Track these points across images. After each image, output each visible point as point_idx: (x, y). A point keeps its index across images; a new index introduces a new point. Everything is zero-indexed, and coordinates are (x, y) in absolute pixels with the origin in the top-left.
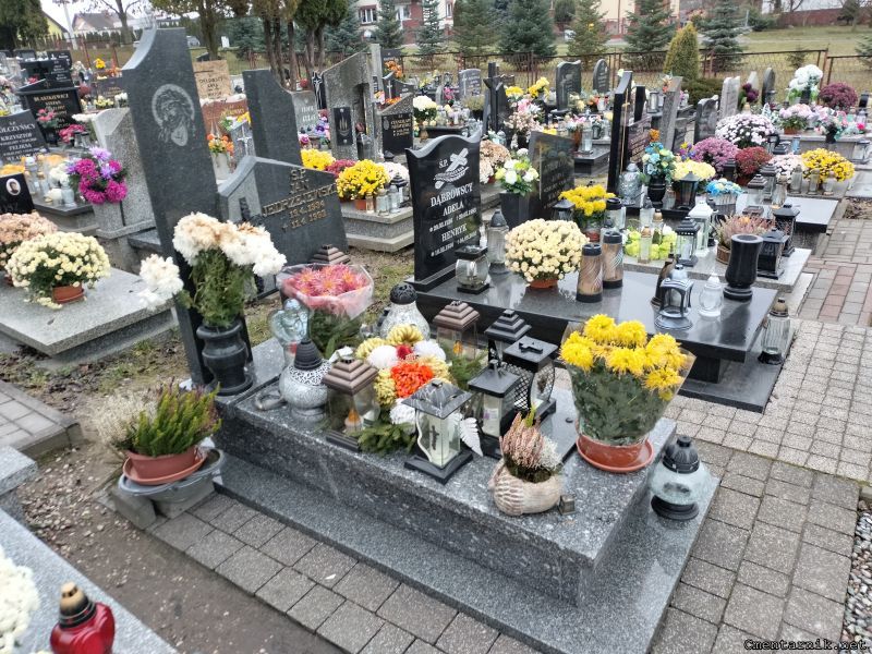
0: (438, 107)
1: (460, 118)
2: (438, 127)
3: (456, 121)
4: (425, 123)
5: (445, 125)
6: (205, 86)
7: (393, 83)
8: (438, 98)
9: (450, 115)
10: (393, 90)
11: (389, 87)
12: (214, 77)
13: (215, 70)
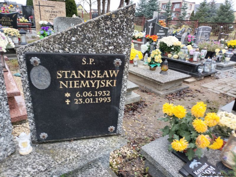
0: (182, 46)
1: (199, 57)
2: (179, 60)
3: (195, 59)
4: (169, 55)
5: (185, 59)
6: (48, 14)
7: (154, 25)
8: (183, 40)
9: (191, 53)
10: (153, 29)
11: (151, 27)
12: (55, 10)
13: (56, 6)
